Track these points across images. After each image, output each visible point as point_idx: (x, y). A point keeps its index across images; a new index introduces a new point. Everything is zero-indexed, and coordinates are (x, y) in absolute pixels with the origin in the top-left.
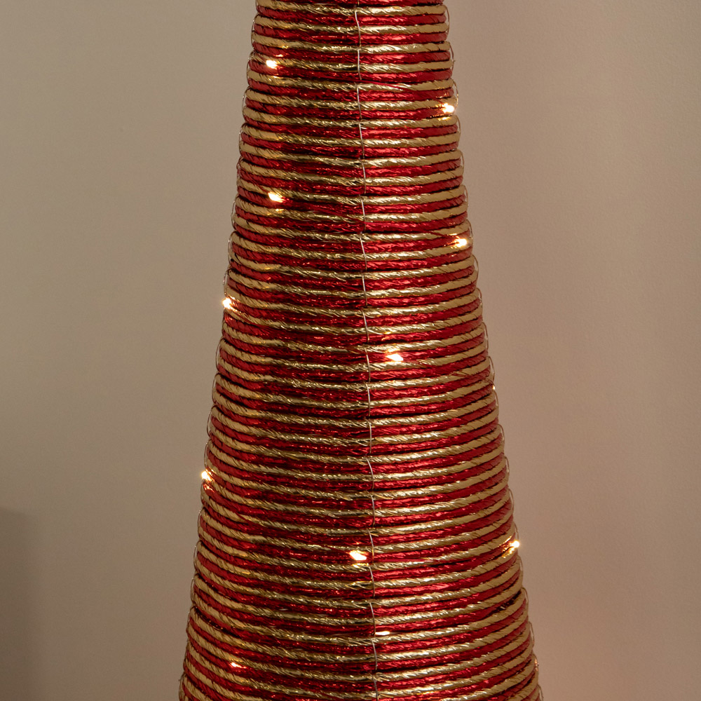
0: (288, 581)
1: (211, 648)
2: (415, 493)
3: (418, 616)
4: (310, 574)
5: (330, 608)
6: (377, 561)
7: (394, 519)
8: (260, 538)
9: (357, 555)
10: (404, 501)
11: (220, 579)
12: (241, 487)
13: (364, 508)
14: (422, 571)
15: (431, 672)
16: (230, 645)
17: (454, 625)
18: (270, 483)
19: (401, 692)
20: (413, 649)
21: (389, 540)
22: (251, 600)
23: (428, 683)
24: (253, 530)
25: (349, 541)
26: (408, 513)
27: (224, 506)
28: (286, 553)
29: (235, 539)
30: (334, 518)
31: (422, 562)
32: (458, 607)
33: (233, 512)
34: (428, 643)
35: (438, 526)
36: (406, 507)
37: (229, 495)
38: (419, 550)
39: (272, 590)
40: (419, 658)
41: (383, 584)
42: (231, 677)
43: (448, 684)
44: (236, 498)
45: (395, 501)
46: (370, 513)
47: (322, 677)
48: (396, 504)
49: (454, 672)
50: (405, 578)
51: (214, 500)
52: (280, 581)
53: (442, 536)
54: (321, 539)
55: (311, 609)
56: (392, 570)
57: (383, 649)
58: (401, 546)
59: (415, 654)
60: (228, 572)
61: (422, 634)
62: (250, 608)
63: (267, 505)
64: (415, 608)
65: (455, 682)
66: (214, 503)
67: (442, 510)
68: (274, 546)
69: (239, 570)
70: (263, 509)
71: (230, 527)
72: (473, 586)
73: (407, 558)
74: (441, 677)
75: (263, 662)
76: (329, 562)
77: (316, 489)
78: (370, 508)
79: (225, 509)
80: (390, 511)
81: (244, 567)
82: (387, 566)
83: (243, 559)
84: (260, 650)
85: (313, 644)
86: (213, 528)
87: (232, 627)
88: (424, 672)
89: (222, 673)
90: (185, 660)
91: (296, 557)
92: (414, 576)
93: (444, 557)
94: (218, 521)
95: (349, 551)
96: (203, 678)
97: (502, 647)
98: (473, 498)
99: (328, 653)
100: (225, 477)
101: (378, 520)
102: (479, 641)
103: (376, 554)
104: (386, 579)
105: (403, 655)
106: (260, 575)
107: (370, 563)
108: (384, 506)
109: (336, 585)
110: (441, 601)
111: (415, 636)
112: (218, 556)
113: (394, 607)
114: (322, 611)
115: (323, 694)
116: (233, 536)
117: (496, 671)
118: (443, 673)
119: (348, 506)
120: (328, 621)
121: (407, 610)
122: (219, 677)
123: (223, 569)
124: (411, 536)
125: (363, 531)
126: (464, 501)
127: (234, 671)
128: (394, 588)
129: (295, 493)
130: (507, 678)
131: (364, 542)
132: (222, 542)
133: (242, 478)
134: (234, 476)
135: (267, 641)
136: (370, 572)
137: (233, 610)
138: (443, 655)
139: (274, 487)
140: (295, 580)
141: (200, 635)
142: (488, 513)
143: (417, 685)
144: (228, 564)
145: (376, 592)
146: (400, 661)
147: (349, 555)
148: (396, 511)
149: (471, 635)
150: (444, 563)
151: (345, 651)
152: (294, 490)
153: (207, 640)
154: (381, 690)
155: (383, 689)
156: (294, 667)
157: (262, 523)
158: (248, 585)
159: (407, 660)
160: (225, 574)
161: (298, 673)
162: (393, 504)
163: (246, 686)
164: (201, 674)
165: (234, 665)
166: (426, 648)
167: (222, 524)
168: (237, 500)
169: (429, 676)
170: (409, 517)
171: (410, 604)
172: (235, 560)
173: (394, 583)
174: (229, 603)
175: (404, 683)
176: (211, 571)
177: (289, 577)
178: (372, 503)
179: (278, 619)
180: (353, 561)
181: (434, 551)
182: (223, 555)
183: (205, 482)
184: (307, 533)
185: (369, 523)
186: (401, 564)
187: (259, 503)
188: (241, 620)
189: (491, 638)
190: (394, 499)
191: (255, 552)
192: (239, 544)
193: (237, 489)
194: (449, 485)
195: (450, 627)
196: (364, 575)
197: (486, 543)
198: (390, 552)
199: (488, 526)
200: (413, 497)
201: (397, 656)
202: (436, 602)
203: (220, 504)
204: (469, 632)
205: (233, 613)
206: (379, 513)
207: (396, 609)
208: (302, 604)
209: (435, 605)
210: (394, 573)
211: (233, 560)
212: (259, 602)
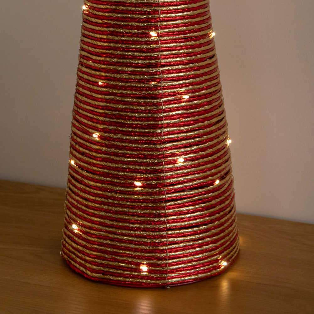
0: (124, 46)
1: (90, 78)
2: (176, 8)
3: (178, 59)
4: (134, 43)
5: (142, 57)
6: (161, 36)
7: (168, 19)
8: (112, 29)
9: (153, 34)
10: (172, 11)
11: (93, 49)
12: (103, 9)
13: (156, 14)
14: (180, 40)
15: (184, 82)
16: (99, 76)
17: (193, 64)
18: (115, 5)
19: (172, 90)
20: (176, 73)
21: (166, 27)
22: (108, 55)
23: (183, 87)
24: (109, 26)
25: (150, 28)
26: (173, 16)
27: (94, 18)
28: (123, 35)
29: (100, 31)
30: (143, 19)
31: (180, 37)
32: (194, 56)
33: (99, 19)
34: (182, 71)
35: (186, 22)
36: (173, 13)
37: (97, 13)
38: (178, 32)
39: (117, 50)
40: (179, 77)
41: (164, 45)
42: (99, 89)
43: (190, 87)
44: (101, 14)
45: (168, 11)
46: (158, 16)
47: (139, 85)
48: (169, 12)
49: (193, 83)
50: (173, 43)
51: (89, 17)
52: (120, 46)
53: (187, 26)
54: (138, 28)
55: (134, 58)
56: (167, 40)
57: (165, 73)
58: (171, 30)
59: (177, 75)
60: (97, 45)
61: (180, 67)
62: (108, 59)
63: (115, 15)
64: (177, 56)
65: (193, 87)
66: (89, 18)
67: (187, 15)
68: (118, 32)
69: (102, 44)
70: (113, 17)
71: (97, 26)
72: (199, 48)
73: (174, 35)
74: (188, 84)
75: (114, 81)
76: (141, 37)
77: (135, 7)
78: (158, 14)
79: (95, 19)
80: (166, 15)
81: (105, 42)
82: (165, 38)
83: (104, 39)
84: (112, 76)
85: (135, 72)
86: (89, 28)
87: (99, 68)
88: (181, 82)
89: (95, 88)
90: (76, 86)
91: (128, 36)
92: (176, 42)
93: (188, 35)
94: (92, 25)
95: (150, 32)
96: (86, 92)
97: (211, 74)
98: (198, 11)
99: (142, 75)
100: (95, 5)
101: (161, 19)
102: (202, 71)
103: (161, 33)
104: (165, 43)
105: (173, 75)
106: (112, 45)
107: (158, 37)
108: (164, 13)
109: (145, 47)
110: (187, 53)
111: (177, 67)
112: (92, 39)
113: (168, 55)
114: (139, 58)
115: (140, 92)
116: (99, 30)
117: (209, 83)
118: (188, 83)
119: (149, 13)
120: (141, 62)
121: (174, 57)
122: (94, 90)
123: (94, 44)
124: (175, 26)
125: (155, 24)
126: (195, 12)
127: (101, 86)
128: (168, 47)
129: (126, 9)
130: (213, 87)
131: (156, 28)
132: (94, 33)
133: (103, 5)
134: (99, 4)
135: (116, 72)
136: (158, 41)
137: (100, 61)
138: (188, 76)
139: (117, 7)
140: (127, 45)
141: (84, 74)
142: (204, 19)
143: (178, 88)
144: (97, 42)
145: (161, 49)
146: (171, 78)
147: (149, 34)
148: (169, 15)
149: (199, 68)
150: (189, 37)
151: (149, 74)
152: (126, 8)
153: (88, 75)
154: (164, 90)
155: (165, 89)
156: (127, 82)
157: (112, 22)
158: (107, 49)
159: (174, 77)
160: (96, 46)
161: (129, 84)
162: (168, 12)
163: (106, 91)
164: (85, 90)
165: (100, 83)
166: (182, 72)
167: (94, 25)
168: (101, 15)
169: (183, 84)
170: (174, 18)
171: (175, 54)
172: (101, 40)
173: (168, 45)
174: (98, 58)
175: (173, 87)
176: (89, 46)
177: (124, 44)
178: (159, 12)
179: (120, 62)
180: (151, 36)
181: (184, 32)
182: (94, 38)
183: (84, 10)
184: (131, 26)
185: (158, 20)
186: (171, 37)
187: (110, 14)
188: (104, 64)
189: (207, 70)
190: (168, 10)
191: (109, 35)
192: (102, 33)
193: (101, 10)
194: (190, 5)
195: (191, 64)
196: (156, 42)
197: (204, 30)
198: (166, 32)
199: (204, 23)
200: (175, 9)
201: (170, 75)
202: (185, 54)
203: (92, 17)
204: (198, 67)
205: (100, 62)
206: (162, 16)
207: (170, 56)
208: (130, 55)
209: (185, 55)
210: (169, 41)
211: (99, 40)
212: (111, 56)
